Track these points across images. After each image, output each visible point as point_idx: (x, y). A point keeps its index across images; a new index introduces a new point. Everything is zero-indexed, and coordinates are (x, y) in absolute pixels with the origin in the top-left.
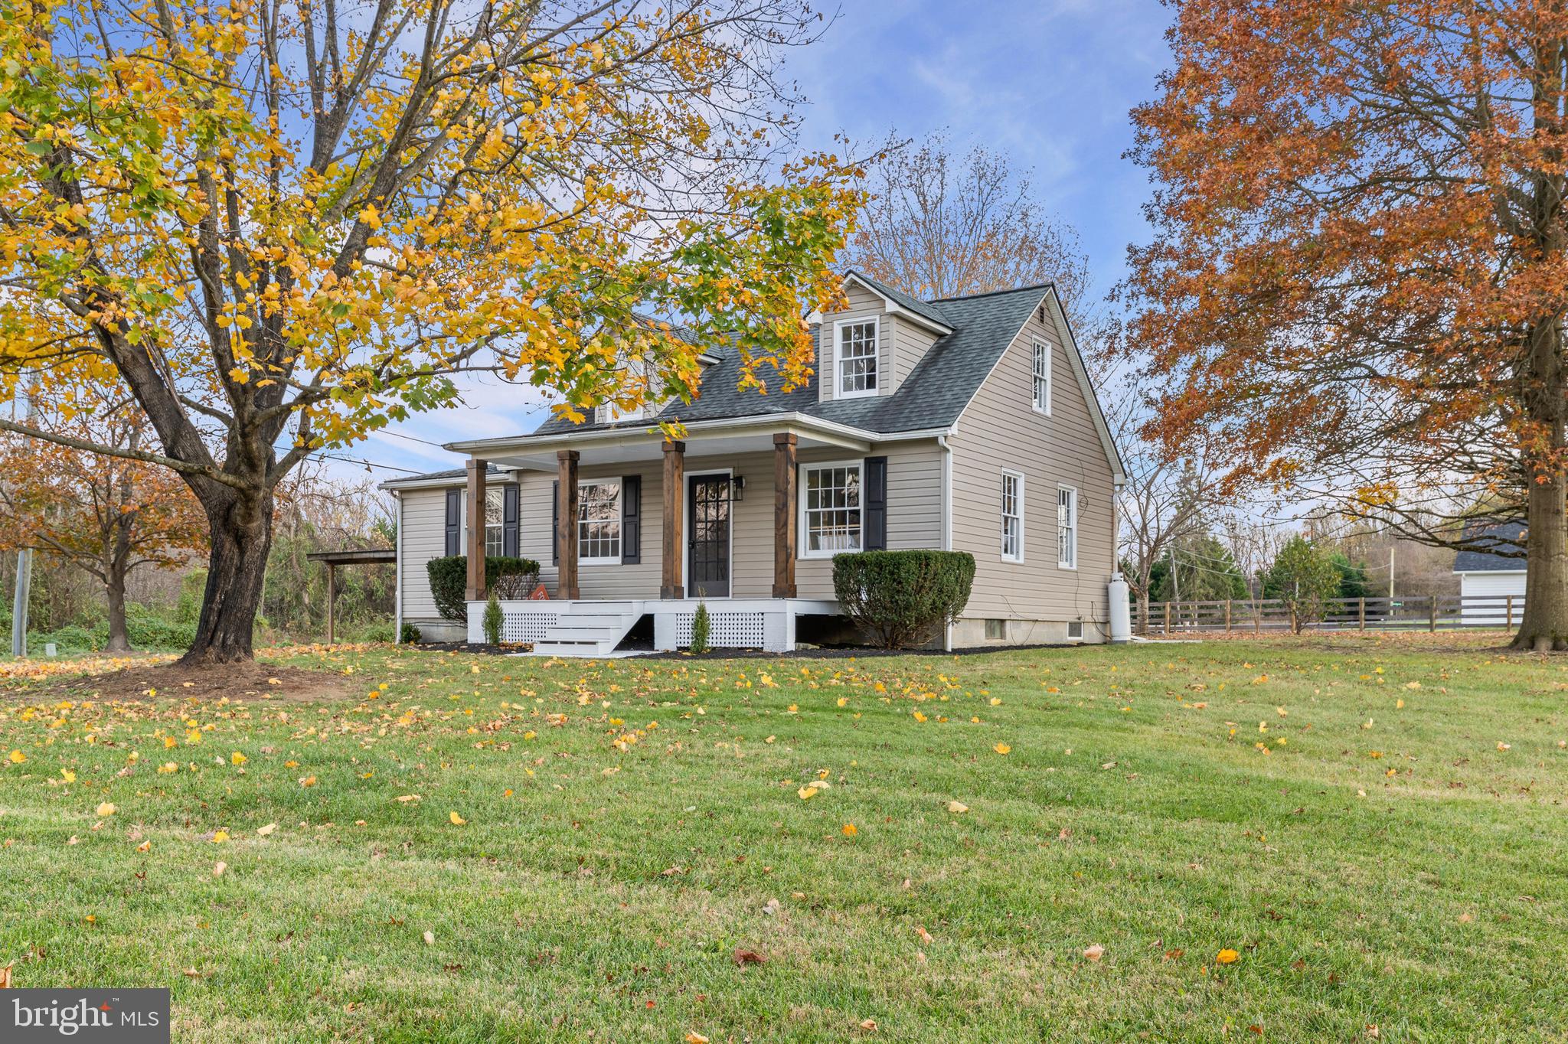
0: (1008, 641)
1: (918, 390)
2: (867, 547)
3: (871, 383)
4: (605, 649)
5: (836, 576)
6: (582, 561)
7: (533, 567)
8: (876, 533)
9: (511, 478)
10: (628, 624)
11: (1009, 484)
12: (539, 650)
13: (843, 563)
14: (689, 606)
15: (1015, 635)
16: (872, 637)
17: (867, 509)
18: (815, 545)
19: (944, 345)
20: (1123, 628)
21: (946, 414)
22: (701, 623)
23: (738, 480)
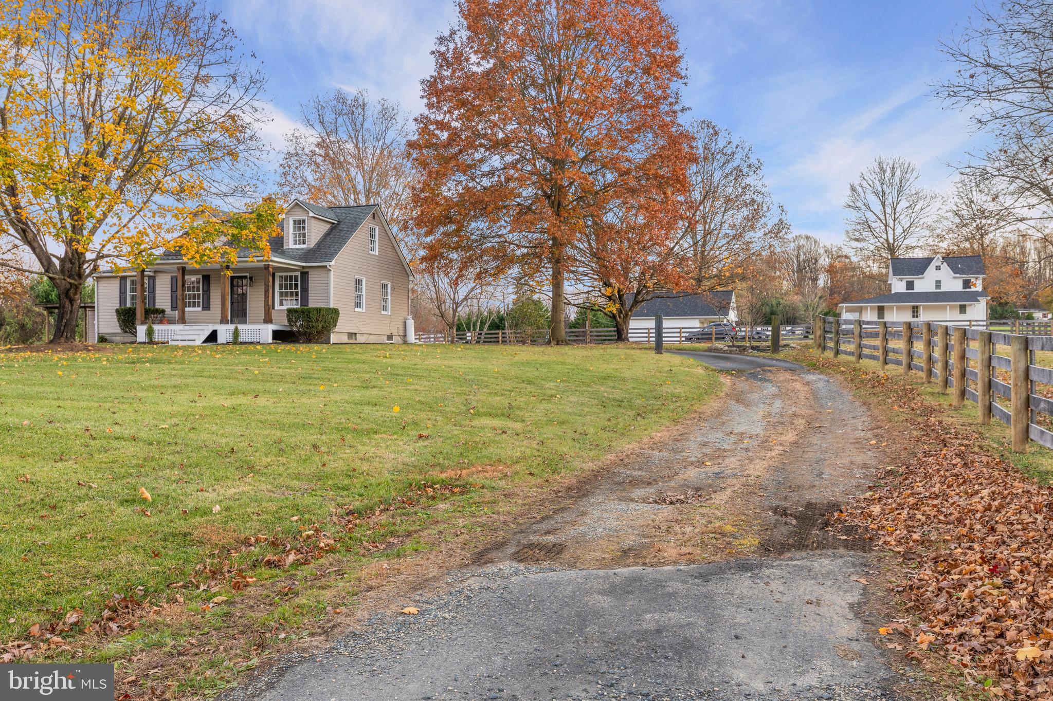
0: (358, 341)
1: (322, 246)
2: (301, 305)
3: (304, 243)
4: (199, 342)
5: (288, 316)
6: (187, 309)
7: (163, 311)
8: (305, 300)
9: (151, 274)
10: (207, 333)
11: (359, 282)
12: (171, 343)
13: (290, 311)
14: (232, 327)
15: (361, 339)
16: (302, 339)
17: (302, 291)
18: (281, 304)
19: (334, 228)
20: (412, 337)
21: (330, 256)
22: (236, 333)
23: (251, 278)
